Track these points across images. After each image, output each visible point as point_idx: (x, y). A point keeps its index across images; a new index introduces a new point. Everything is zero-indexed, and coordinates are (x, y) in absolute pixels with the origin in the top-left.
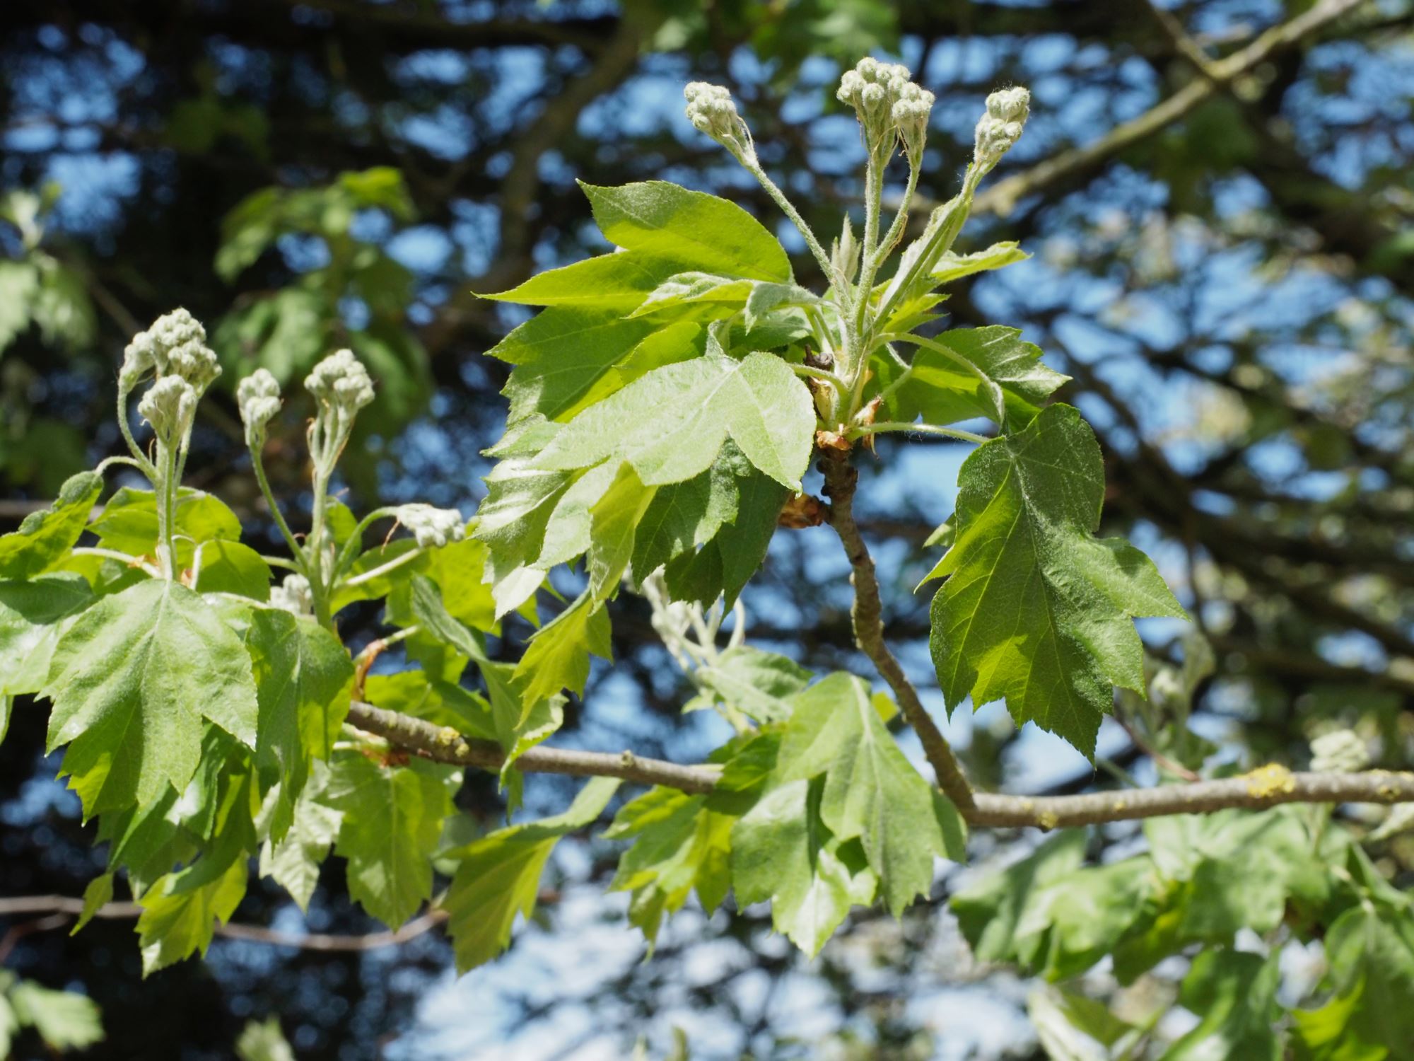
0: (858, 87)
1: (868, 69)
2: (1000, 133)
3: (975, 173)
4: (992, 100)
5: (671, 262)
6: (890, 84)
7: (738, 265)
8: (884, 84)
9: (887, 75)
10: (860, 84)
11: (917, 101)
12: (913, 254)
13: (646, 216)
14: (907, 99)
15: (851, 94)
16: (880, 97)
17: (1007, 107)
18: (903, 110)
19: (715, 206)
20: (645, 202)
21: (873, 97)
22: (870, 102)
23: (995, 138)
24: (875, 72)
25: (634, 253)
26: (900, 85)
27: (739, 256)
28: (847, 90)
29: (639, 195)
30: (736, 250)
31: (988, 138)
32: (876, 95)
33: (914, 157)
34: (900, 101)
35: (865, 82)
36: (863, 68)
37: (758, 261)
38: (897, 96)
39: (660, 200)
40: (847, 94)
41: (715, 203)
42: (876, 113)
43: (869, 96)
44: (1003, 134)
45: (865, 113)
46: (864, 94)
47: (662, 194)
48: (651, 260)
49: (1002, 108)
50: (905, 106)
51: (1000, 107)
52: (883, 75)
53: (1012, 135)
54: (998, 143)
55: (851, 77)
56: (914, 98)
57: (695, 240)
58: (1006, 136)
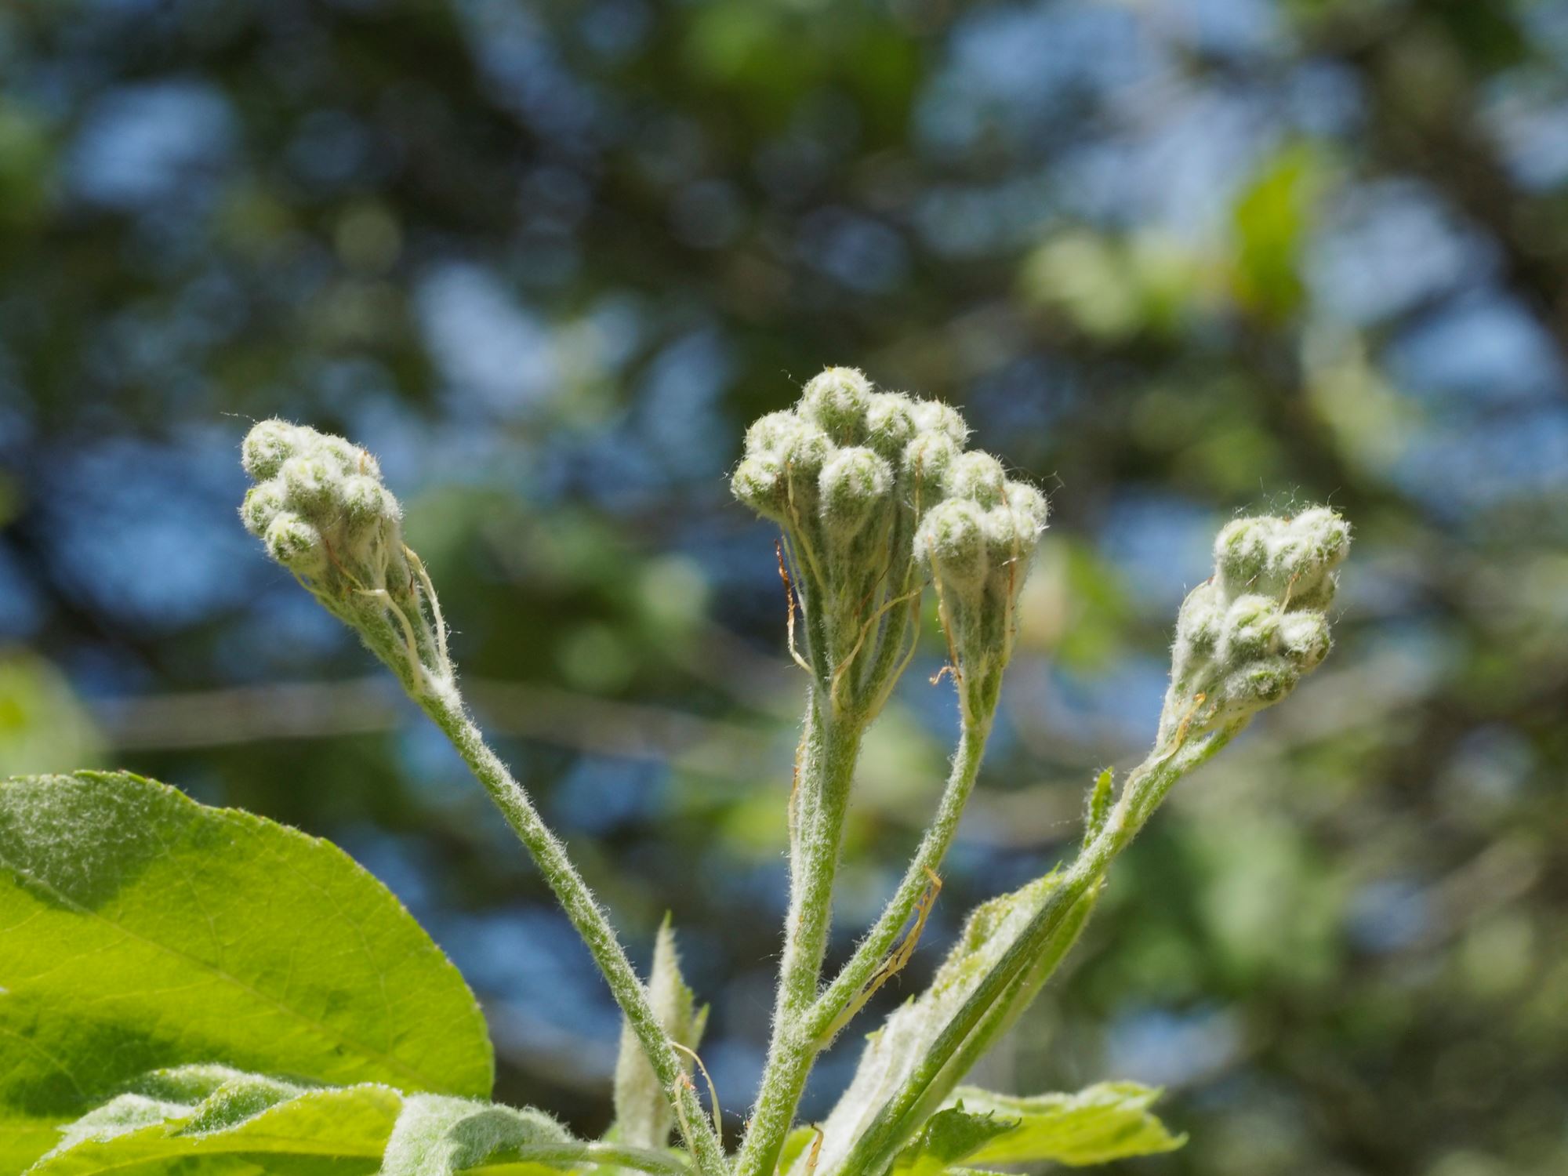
0: (806, 454)
1: (842, 402)
2: (1267, 638)
3: (1161, 766)
4: (1239, 538)
5: (130, 1036)
6: (910, 453)
7: (339, 1051)
8: (892, 450)
9: (902, 425)
10: (814, 446)
11: (1000, 512)
12: (904, 1041)
13: (68, 880)
14: (968, 498)
15: (782, 481)
16: (879, 490)
17: (1289, 561)
18: (958, 531)
19: (285, 857)
20: (67, 836)
21: (857, 487)
22: (845, 502)
23: (1245, 654)
24: (864, 416)
25: (21, 1001)
26: (943, 458)
27: (343, 1022)
28: (768, 468)
29: (49, 814)
30: (336, 1002)
31: (1221, 652)
32: (868, 484)
33: (979, 691)
34: (946, 502)
35: (828, 443)
36: (829, 396)
37: (400, 1039)
38: (932, 490)
39: (112, 832)
40: (768, 479)
41: (281, 849)
42: (857, 547)
43: (845, 484)
44: (1275, 641)
45: (819, 546)
46: (828, 478)
47: (122, 811)
48: (73, 1022)
49: (1270, 564)
50: (965, 517)
51: (1263, 559)
52: (890, 425)
53: (1303, 648)
54: (1255, 671)
55: (780, 429)
56: (989, 499)
57: (212, 966)
58: (1283, 650)
